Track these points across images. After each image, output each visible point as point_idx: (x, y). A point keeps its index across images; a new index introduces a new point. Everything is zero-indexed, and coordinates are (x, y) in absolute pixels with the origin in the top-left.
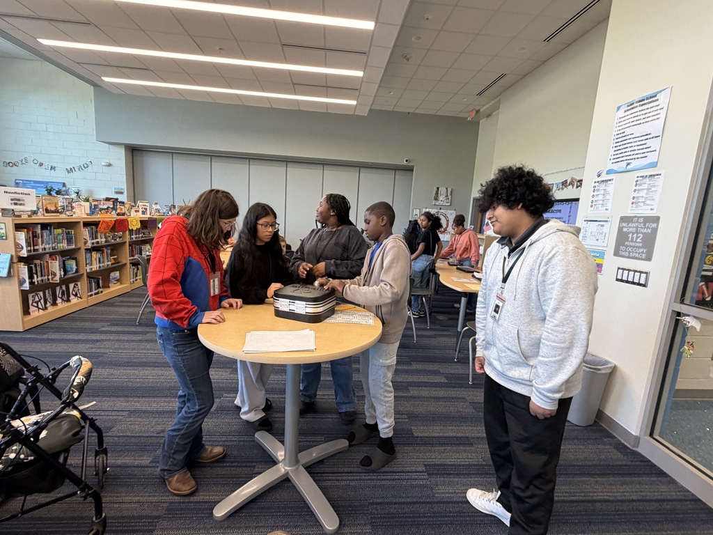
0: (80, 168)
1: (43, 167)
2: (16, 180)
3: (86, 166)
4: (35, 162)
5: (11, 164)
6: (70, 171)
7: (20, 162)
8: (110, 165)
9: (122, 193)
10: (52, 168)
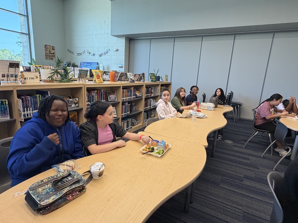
0: (105, 54)
1: (90, 54)
2: (81, 62)
3: (107, 52)
4: (88, 52)
5: (79, 54)
6: (101, 55)
7: (82, 53)
8: (117, 50)
9: (122, 67)
10: (94, 55)
